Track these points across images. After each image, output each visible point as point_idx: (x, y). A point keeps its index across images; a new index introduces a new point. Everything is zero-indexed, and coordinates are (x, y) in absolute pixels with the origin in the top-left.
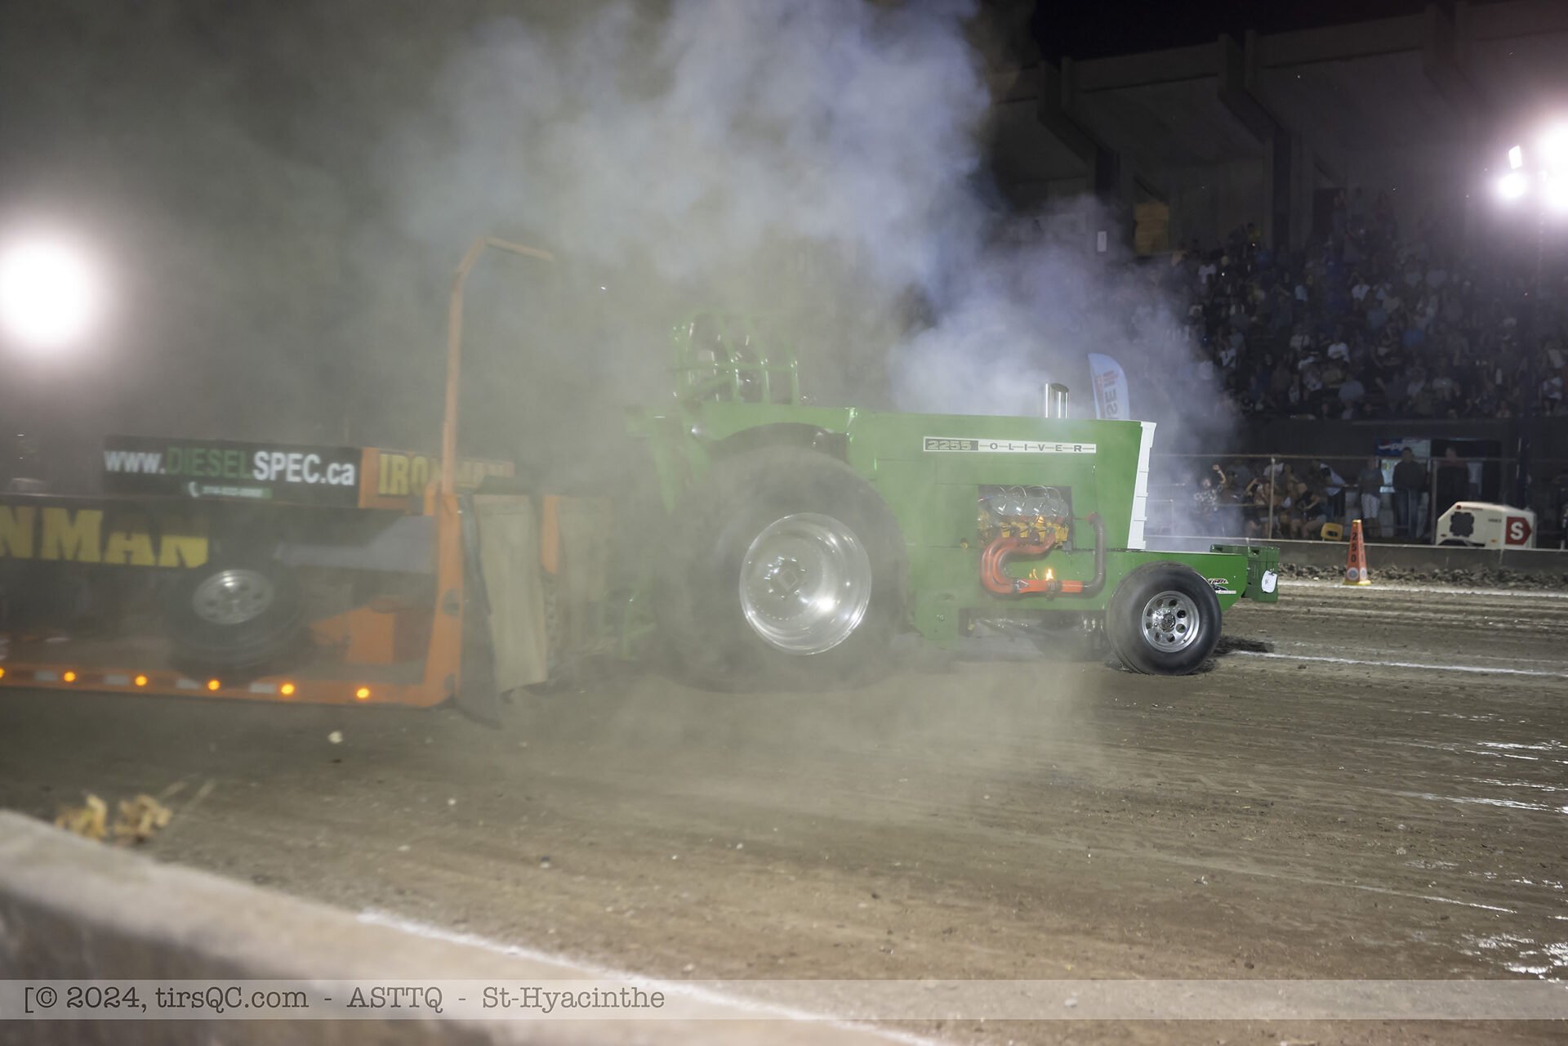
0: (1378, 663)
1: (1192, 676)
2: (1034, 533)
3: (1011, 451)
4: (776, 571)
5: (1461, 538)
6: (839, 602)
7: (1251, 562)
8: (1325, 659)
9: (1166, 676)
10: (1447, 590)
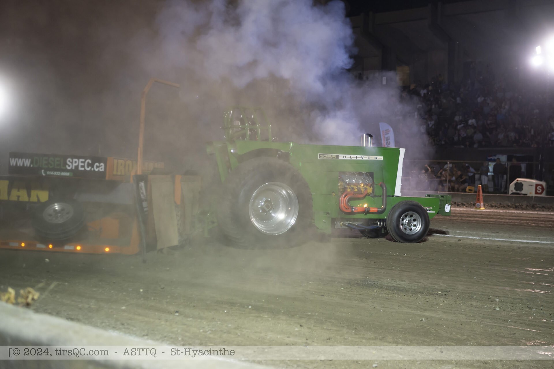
0: (488, 239)
1: (418, 244)
2: (359, 190)
3: (351, 159)
4: (263, 204)
5: (518, 192)
6: (286, 215)
7: (441, 200)
8: (468, 237)
9: (409, 243)
10: (513, 211)
